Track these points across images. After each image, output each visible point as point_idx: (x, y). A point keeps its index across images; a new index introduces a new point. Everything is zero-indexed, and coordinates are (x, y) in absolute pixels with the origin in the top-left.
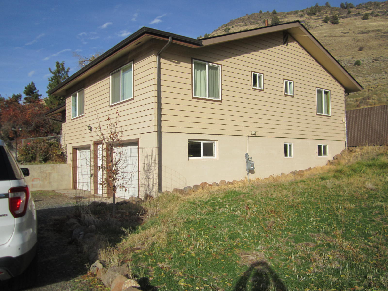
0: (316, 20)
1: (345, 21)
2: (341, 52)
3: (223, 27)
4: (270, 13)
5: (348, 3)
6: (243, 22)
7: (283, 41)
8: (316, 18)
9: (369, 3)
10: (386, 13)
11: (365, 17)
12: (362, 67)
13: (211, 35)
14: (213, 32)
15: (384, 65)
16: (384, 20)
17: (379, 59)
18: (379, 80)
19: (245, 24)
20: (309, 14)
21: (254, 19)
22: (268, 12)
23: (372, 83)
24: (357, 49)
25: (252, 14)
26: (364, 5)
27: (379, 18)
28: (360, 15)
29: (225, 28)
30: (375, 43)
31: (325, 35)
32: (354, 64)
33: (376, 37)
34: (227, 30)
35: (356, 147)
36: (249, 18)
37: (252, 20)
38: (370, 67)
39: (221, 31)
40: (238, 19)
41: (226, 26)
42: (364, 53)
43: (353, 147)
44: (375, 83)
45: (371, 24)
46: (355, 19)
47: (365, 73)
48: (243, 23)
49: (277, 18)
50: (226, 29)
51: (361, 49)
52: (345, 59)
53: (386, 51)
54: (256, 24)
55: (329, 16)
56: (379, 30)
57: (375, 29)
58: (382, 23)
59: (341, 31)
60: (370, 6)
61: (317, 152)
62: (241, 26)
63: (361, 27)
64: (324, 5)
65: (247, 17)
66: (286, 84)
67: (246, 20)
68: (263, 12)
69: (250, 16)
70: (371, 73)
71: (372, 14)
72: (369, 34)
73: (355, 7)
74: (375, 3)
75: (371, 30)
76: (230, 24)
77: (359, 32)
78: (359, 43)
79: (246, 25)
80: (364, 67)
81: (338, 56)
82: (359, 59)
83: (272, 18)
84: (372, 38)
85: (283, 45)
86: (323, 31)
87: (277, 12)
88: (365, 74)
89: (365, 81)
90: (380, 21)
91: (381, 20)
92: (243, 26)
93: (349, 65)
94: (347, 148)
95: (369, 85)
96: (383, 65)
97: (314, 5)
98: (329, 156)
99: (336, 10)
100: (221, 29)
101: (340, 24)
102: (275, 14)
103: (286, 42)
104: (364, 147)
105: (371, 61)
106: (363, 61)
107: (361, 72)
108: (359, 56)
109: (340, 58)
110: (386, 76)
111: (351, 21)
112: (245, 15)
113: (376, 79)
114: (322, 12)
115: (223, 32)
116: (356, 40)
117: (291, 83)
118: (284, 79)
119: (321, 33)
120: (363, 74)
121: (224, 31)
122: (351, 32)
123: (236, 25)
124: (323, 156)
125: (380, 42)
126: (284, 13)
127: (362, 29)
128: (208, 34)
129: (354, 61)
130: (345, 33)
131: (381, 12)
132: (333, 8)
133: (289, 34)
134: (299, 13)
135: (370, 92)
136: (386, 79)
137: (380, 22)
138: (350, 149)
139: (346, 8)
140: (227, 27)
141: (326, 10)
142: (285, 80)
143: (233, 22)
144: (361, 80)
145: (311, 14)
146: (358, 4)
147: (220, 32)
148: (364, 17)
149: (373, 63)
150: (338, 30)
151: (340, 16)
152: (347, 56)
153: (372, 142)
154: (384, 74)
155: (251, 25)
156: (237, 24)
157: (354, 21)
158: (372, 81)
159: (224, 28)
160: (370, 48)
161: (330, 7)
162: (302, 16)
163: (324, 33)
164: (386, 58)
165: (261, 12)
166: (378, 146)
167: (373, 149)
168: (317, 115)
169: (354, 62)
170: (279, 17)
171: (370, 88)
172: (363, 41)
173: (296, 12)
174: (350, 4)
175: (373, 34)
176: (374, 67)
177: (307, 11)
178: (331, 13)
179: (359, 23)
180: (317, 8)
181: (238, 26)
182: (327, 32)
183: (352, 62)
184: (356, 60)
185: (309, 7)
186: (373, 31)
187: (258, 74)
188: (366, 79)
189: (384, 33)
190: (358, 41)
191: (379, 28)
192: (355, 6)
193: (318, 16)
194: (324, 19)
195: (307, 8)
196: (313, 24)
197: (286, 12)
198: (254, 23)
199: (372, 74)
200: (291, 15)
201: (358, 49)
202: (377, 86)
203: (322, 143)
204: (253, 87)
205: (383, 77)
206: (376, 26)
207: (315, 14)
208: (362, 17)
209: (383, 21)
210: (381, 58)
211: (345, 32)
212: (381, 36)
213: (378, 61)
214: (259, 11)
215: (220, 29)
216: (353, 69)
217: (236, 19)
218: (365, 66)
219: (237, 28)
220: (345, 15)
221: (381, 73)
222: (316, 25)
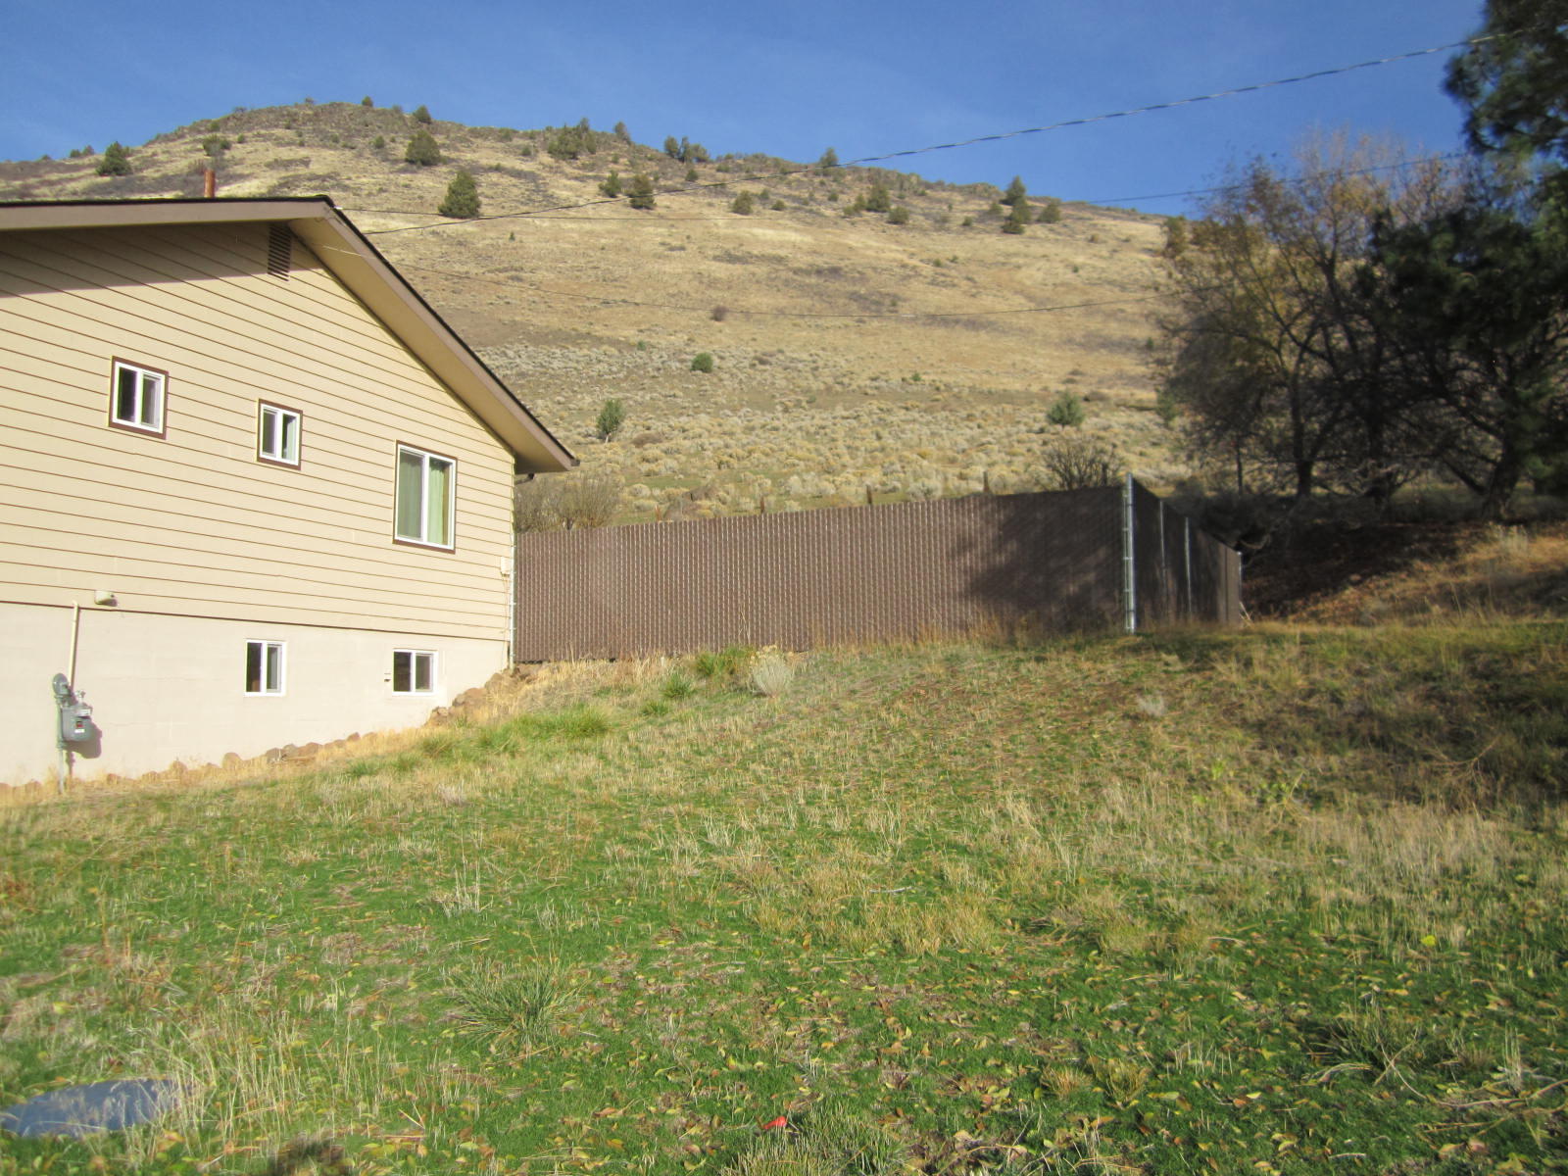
0: (576, 178)
1: (675, 206)
2: (653, 313)
3: (200, 132)
4: (407, 115)
5: (692, 142)
6: (288, 128)
7: (265, 262)
8: (577, 172)
9: (756, 157)
10: (806, 204)
11: (742, 206)
12: (715, 380)
13: (139, 152)
14: (152, 142)
15: (784, 383)
16: (800, 226)
17: (773, 360)
18: (759, 432)
19: (298, 140)
20: (551, 152)
21: (338, 126)
22: (397, 110)
23: (738, 440)
24: (705, 314)
25: (332, 105)
26: (741, 162)
27: (784, 218)
28: (727, 195)
29: (208, 136)
30: (765, 300)
31: (603, 241)
32: (690, 364)
33: (771, 283)
34: (218, 146)
35: (540, 662)
36: (316, 115)
37: (328, 129)
38: (741, 382)
39: (189, 147)
40: (271, 111)
41: (215, 128)
42: (727, 330)
43: (532, 662)
44: (745, 441)
45: (758, 231)
46: (710, 205)
47: (723, 400)
48: (290, 134)
49: (431, 141)
50: (214, 141)
51: (718, 315)
52: (664, 343)
53: (797, 334)
54: (345, 146)
55: (622, 175)
56: (780, 260)
57: (769, 251)
58: (793, 237)
59: (659, 239)
60: (761, 171)
61: (391, 677)
62: (279, 142)
63: (726, 238)
64: (610, 131)
65: (310, 112)
66: (269, 420)
67: (304, 124)
68: (377, 107)
69: (323, 109)
70: (742, 406)
71: (764, 197)
72: (751, 268)
73: (712, 162)
74: (777, 163)
75: (755, 252)
76: (231, 124)
77: (718, 253)
78: (715, 294)
79: (302, 144)
80: (721, 380)
81: (643, 327)
82: (708, 350)
83: (413, 138)
84: (758, 282)
85: (266, 276)
86: (598, 227)
87: (435, 117)
88: (723, 407)
89: (718, 429)
90: (785, 227)
91: (789, 223)
92: (289, 144)
93: (675, 365)
94: (512, 666)
95: (727, 446)
96: (781, 383)
97: (572, 125)
98: (441, 693)
99: (650, 159)
100: (188, 139)
101: (659, 211)
102: (425, 125)
103: (278, 264)
104: (564, 666)
105: (746, 363)
106: (722, 358)
107: (712, 396)
108: (713, 339)
109: (650, 337)
110: (785, 421)
111: (695, 211)
112: (301, 102)
113: (753, 429)
114: (600, 153)
115: (199, 150)
116: (705, 280)
117: (293, 418)
118: (261, 401)
119: (591, 233)
120: (716, 403)
121: (201, 146)
122: (692, 248)
123: (259, 135)
124: (414, 692)
125: (782, 301)
126: (460, 127)
127: (729, 246)
128: (124, 147)
129: (693, 353)
130: (672, 249)
131: (795, 199)
132: (640, 150)
133: (296, 237)
134: (517, 141)
135: (724, 470)
136: (781, 432)
137: (787, 233)
138: (522, 667)
139: (682, 159)
140: (219, 135)
141: (617, 151)
142: (263, 406)
143: (245, 118)
144: (704, 424)
145: (560, 152)
146: (724, 154)
147: (183, 147)
148: (737, 203)
149: (751, 371)
150: (650, 232)
151: (662, 182)
152: (671, 331)
153: (588, 649)
154: (780, 415)
155: (325, 146)
156: (263, 132)
157: (706, 211)
158: (739, 435)
159: (201, 137)
160: (747, 314)
161: (629, 143)
162: (526, 153)
163: (599, 236)
164: (793, 360)
165: (368, 103)
166: (604, 663)
167: (589, 672)
168: (396, 542)
169: (692, 358)
170: (439, 139)
171: (726, 458)
172: (729, 288)
173: (506, 136)
174: (697, 149)
175: (762, 270)
176: (754, 383)
177: (546, 139)
178: (632, 164)
179: (720, 219)
180: (584, 135)
181: (266, 139)
182: (609, 232)
183: (684, 356)
184: (700, 351)
185: (558, 126)
186: (763, 258)
187: (140, 374)
188: (720, 425)
189: (795, 273)
190: (713, 283)
191: (782, 253)
192: (713, 157)
193: (584, 167)
194: (605, 182)
195: (549, 129)
196: (565, 194)
197: (468, 127)
198: (336, 140)
199: (745, 409)
200: (488, 143)
201: (711, 315)
202: (750, 452)
203: (414, 647)
204: (115, 420)
205: (776, 423)
206: (773, 244)
207: (574, 156)
208: (733, 201)
209: (796, 230)
210: (782, 357)
211: (675, 243)
212: (787, 283)
213: (768, 367)
214: (363, 98)
215: (182, 136)
216: (687, 381)
217: (260, 111)
218: (727, 376)
219: (260, 146)
220: (677, 182)
221: (772, 410)
222: (574, 199)
